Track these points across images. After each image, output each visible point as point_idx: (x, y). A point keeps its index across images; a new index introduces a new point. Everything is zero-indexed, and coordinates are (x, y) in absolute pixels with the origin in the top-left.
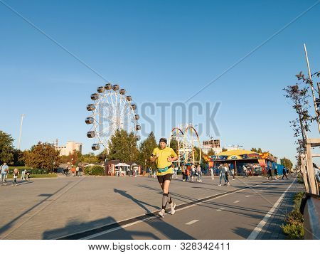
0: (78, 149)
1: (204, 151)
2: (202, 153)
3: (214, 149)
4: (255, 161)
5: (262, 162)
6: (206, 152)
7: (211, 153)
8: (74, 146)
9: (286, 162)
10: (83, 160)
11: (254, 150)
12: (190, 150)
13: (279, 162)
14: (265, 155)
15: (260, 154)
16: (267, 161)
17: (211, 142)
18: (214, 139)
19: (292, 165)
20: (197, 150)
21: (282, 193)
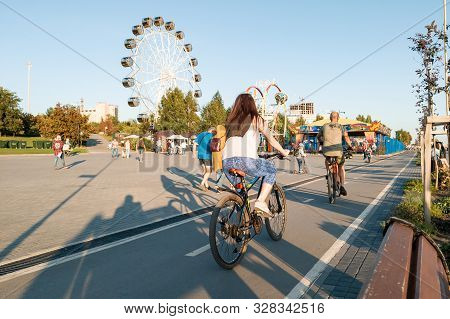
0: (113, 114)
1: (290, 119)
2: (288, 122)
3: (305, 116)
4: (361, 134)
5: (370, 135)
6: (293, 120)
7: (301, 122)
8: (106, 109)
9: (403, 136)
10: (121, 129)
11: (360, 118)
12: (271, 118)
13: (393, 135)
14: (375, 126)
15: (368, 125)
16: (377, 133)
17: (302, 107)
18: (305, 102)
19: (411, 139)
20: (281, 118)
21: (391, 179)
